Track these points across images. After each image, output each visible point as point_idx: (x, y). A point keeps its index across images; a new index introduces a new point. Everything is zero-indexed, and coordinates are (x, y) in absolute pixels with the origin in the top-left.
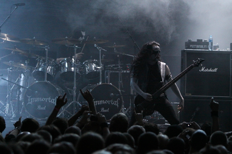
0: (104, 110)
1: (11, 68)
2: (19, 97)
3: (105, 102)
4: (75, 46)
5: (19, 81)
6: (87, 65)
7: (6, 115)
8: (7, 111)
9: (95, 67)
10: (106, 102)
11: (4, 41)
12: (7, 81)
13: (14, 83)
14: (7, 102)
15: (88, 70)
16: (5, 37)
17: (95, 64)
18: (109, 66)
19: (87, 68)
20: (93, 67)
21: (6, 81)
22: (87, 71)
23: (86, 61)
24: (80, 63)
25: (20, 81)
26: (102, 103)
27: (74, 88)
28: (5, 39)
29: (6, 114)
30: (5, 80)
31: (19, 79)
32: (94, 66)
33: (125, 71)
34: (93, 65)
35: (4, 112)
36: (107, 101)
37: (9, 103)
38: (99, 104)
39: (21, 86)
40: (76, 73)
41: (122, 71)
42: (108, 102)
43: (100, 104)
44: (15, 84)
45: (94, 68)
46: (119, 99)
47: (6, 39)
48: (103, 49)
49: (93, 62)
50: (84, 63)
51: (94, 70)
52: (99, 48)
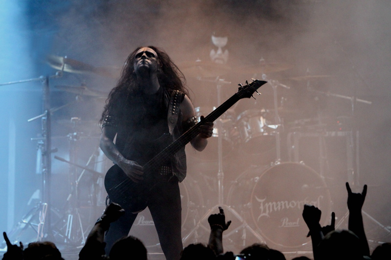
0: (289, 222)
1: (75, 134)
2: (95, 200)
3: (291, 205)
4: (218, 80)
5: (94, 162)
6: (247, 121)
7: (68, 240)
8: (69, 231)
9: (265, 126)
10: (293, 204)
11: (57, 74)
12: (67, 164)
13: (84, 168)
14: (69, 211)
15: (249, 133)
16: (59, 64)
17: (264, 118)
18: (296, 122)
19: (247, 128)
20: (262, 125)
21: (64, 163)
22: (247, 135)
23: (244, 113)
24: (231, 118)
25: (97, 162)
26: (283, 207)
27: (219, 174)
28: (60, 68)
29: (67, 237)
30: (63, 160)
31: (93, 159)
32: (262, 122)
33: (333, 134)
34: (260, 120)
35: (63, 233)
36: (293, 201)
37: (73, 213)
38: (275, 209)
39: (99, 174)
40: (223, 140)
41: (327, 133)
42: (297, 204)
43: (279, 208)
44: (86, 168)
45: (263, 128)
46: (322, 197)
47: (63, 68)
48: (281, 85)
49: (260, 114)
50: (239, 118)
51: (263, 132)
52: (272, 82)
